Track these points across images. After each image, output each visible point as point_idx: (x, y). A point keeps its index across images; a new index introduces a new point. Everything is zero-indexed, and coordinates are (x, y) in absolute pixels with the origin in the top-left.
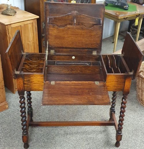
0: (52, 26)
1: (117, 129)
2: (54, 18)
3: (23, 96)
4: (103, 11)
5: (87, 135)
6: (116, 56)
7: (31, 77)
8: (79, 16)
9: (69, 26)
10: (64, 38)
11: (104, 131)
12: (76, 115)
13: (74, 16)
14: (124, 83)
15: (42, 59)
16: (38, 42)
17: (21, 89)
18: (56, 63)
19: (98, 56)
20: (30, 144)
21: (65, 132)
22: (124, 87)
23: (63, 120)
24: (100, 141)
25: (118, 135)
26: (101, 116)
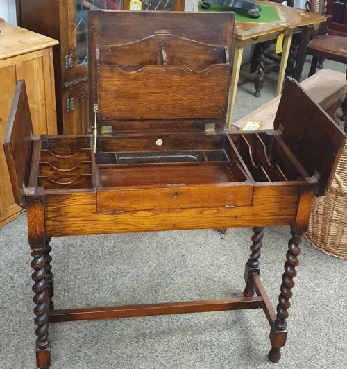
0: (107, 68)
1: (274, 319)
2: (111, 48)
4: (230, 28)
5: (195, 336)
6: (264, 135)
7: (64, 200)
8: (172, 42)
9: (149, 68)
10: (136, 96)
11: (235, 322)
12: (159, 284)
13: (161, 43)
14: (295, 205)
15: (84, 151)
17: (39, 233)
18: (117, 158)
19: (219, 138)
21: (139, 331)
22: (296, 215)
23: (128, 298)
24: (229, 349)
25: (278, 332)
26: (221, 284)
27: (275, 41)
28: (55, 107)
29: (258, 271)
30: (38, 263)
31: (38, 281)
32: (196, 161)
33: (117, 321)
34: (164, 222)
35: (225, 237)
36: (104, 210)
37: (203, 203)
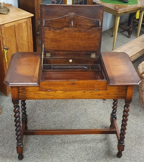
0: (48, 29)
1: (119, 139)
2: (50, 20)
3: (18, 105)
4: (101, 12)
5: (86, 144)
8: (76, 18)
9: (65, 29)
11: (104, 139)
12: (73, 121)
13: (71, 18)
14: (126, 90)
16: (32, 41)
17: (16, 98)
18: (52, 67)
19: (97, 59)
20: (25, 154)
21: (63, 141)
22: (126, 95)
23: (59, 126)
24: (100, 151)
25: (120, 145)
26: (101, 122)
27: (136, 13)
28: (32, 43)
29: (116, 118)
30: (16, 110)
32: (87, 69)
33: (54, 136)
34: (68, 96)
35: (105, 102)
36: (43, 90)
37: (85, 88)
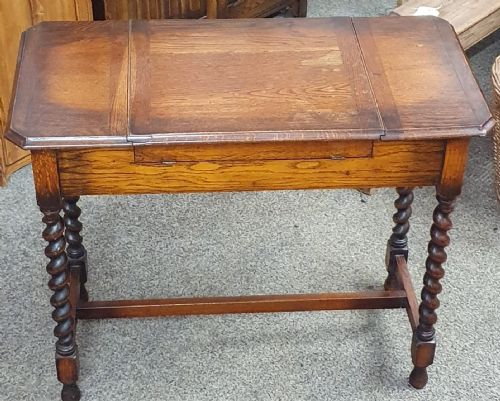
1: (417, 323)
3: (58, 214)
5: (301, 345)
11: (365, 329)
12: (253, 269)
14: (440, 156)
17: (51, 190)
20: (85, 384)
21: (217, 336)
22: (441, 171)
23: (203, 288)
25: (421, 343)
26: (351, 270)
29: (406, 254)
30: (52, 233)
31: (54, 258)
34: (237, 179)
35: (368, 199)
36: (147, 159)
37: (296, 152)
